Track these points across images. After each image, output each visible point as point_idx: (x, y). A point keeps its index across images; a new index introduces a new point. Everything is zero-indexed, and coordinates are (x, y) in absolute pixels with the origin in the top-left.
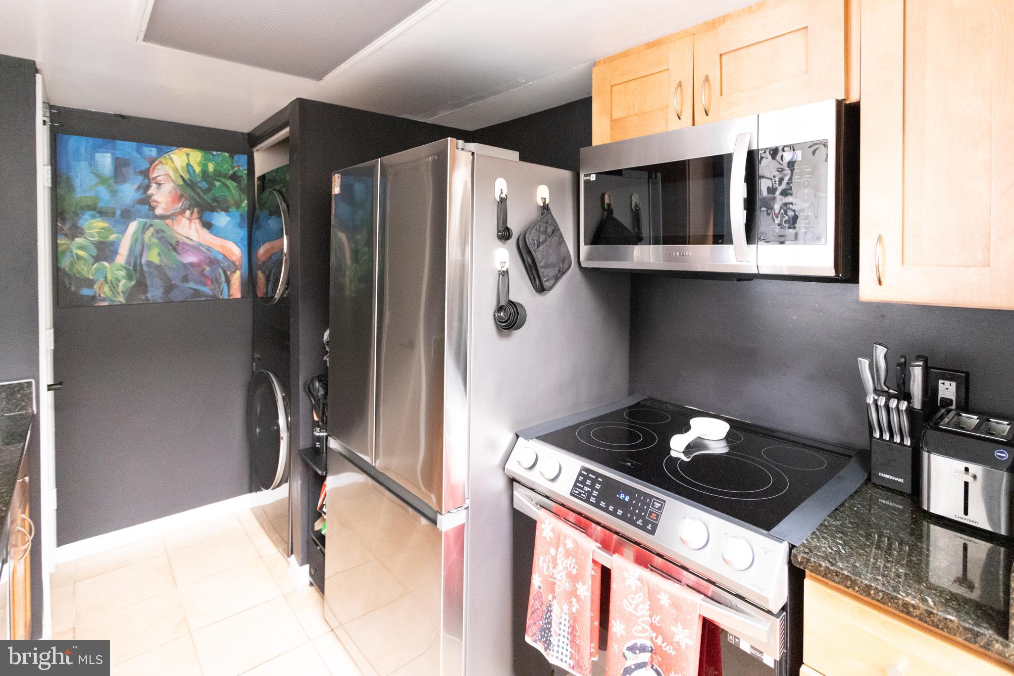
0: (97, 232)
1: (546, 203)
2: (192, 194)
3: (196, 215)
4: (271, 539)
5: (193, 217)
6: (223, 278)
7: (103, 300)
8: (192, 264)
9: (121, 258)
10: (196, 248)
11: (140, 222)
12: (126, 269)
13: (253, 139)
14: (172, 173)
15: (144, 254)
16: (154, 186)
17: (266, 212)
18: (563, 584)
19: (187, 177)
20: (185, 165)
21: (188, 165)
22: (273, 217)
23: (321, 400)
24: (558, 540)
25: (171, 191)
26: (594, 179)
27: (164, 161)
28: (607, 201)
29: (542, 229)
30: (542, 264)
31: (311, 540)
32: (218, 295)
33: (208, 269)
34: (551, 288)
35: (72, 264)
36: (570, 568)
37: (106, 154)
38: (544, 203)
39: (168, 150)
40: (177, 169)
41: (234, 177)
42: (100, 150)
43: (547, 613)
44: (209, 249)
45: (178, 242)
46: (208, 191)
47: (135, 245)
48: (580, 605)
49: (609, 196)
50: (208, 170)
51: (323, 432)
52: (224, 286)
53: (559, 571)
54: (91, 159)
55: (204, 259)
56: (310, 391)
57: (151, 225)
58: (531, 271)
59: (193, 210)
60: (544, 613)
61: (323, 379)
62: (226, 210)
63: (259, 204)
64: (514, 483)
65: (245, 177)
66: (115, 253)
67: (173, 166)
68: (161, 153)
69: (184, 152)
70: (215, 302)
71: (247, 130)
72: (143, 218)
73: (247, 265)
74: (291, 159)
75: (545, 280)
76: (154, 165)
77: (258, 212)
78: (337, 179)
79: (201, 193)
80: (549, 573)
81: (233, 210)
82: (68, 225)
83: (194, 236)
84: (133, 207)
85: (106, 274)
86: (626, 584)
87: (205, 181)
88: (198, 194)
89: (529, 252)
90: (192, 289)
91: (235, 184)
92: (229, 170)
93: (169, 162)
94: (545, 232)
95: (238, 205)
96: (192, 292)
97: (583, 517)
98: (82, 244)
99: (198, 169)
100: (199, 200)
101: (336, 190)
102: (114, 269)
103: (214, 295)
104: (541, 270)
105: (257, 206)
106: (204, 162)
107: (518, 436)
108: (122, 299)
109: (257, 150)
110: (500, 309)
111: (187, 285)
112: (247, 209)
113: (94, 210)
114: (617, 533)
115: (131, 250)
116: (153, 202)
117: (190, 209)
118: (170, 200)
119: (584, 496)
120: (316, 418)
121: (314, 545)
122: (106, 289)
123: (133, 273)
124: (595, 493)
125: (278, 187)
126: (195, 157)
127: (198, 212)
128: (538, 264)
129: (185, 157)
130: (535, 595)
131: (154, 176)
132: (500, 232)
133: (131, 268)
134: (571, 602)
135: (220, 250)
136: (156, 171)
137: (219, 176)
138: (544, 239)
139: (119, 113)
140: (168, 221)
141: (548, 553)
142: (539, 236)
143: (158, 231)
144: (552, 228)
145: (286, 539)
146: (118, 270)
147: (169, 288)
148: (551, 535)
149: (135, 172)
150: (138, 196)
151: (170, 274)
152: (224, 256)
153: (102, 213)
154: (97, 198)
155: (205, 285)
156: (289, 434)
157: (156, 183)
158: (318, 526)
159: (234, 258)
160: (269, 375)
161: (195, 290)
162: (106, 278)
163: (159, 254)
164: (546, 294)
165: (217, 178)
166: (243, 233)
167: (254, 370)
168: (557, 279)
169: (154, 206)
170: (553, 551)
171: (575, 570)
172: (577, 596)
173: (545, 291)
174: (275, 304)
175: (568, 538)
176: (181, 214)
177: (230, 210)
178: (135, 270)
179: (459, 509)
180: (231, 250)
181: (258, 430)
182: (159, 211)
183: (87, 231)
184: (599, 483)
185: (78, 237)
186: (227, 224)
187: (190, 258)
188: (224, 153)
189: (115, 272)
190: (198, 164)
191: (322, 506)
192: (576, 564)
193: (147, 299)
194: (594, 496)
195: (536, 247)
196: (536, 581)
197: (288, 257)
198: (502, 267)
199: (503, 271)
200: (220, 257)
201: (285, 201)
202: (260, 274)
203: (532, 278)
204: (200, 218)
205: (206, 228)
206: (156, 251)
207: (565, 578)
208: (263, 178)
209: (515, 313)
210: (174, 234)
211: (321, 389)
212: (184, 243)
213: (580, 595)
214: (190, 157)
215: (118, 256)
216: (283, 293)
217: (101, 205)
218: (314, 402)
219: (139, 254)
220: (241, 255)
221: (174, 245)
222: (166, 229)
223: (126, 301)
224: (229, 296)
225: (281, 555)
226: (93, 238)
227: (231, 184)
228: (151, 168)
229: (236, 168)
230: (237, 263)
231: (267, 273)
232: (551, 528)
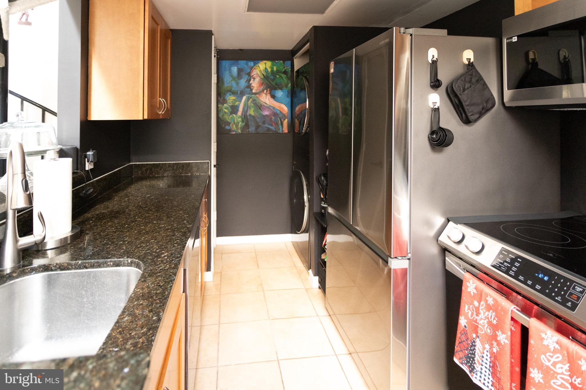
0: (231, 101)
1: (471, 62)
2: (267, 82)
3: (268, 92)
4: (301, 259)
5: (268, 93)
6: (280, 123)
7: (233, 131)
8: (266, 115)
9: (240, 113)
10: (269, 108)
11: (247, 96)
12: (241, 117)
13: (293, 53)
14: (259, 73)
15: (248, 111)
16: (252, 79)
17: (299, 89)
18: (485, 329)
19: (265, 74)
20: (264, 68)
21: (266, 68)
22: (303, 91)
23: (325, 186)
24: (480, 296)
25: (259, 81)
26: (516, 40)
27: (256, 68)
28: (531, 56)
29: (467, 80)
30: (467, 103)
31: (319, 263)
32: (277, 130)
33: (273, 118)
34: (476, 120)
35: (223, 115)
36: (491, 319)
37: (235, 67)
38: (469, 62)
39: (258, 62)
40: (261, 71)
41: (285, 73)
42: (233, 65)
43: (471, 346)
44: (274, 108)
45: (261, 105)
46: (273, 80)
47: (245, 107)
48: (499, 348)
49: (534, 52)
50: (274, 70)
51: (326, 205)
52: (280, 126)
53: (481, 319)
54: (230, 70)
55: (271, 113)
56: (319, 182)
57: (251, 98)
58: (458, 108)
59: (267, 89)
60: (469, 346)
61: (325, 176)
62: (281, 89)
63: (296, 84)
64: (446, 252)
65: (290, 72)
66: (238, 110)
67: (259, 69)
68: (255, 64)
69: (264, 63)
70: (276, 133)
71: (290, 48)
72: (248, 95)
73: (290, 116)
74: (310, 59)
75: (470, 114)
76: (253, 69)
77: (295, 89)
78: (332, 64)
79: (271, 81)
80: (473, 318)
81: (284, 88)
82: (222, 98)
83: (268, 102)
84: (244, 89)
85: (234, 120)
86: (544, 343)
87: (272, 75)
88: (270, 82)
89: (456, 96)
90: (266, 127)
91: (285, 76)
92: (283, 69)
93: (258, 68)
94: (470, 82)
95: (286, 86)
96: (267, 129)
97: (505, 286)
98: (226, 107)
99: (269, 70)
100: (270, 85)
101: (332, 71)
102: (237, 117)
103: (276, 131)
104: (466, 108)
105: (295, 86)
106: (272, 66)
107: (449, 221)
108: (240, 131)
109: (295, 58)
110: (432, 133)
111: (264, 125)
112: (290, 88)
113: (231, 92)
114: (538, 305)
115: (243, 109)
116: (252, 87)
117: (266, 89)
118: (258, 85)
119: (504, 269)
120: (322, 197)
121: (321, 267)
122: (234, 127)
123: (244, 119)
124: (514, 269)
125: (305, 75)
126: (269, 64)
127: (269, 90)
128: (464, 104)
129: (264, 65)
130: (462, 331)
131: (252, 75)
132: (432, 82)
133: (243, 117)
134: (493, 344)
135: (278, 108)
136: (253, 72)
137: (279, 72)
138: (469, 87)
139: (240, 49)
140: (257, 95)
141: (472, 303)
142: (465, 84)
143: (254, 100)
144: (477, 78)
145: (308, 261)
146: (238, 118)
147: (258, 127)
148: (475, 291)
149: (245, 74)
150: (246, 84)
151: (258, 120)
152: (280, 111)
153: (234, 93)
154: (232, 86)
155: (272, 126)
156: (309, 204)
157: (253, 78)
158: (323, 256)
159: (285, 113)
160: (300, 172)
161: (268, 128)
162: (234, 121)
163: (254, 111)
164: (472, 125)
165: (278, 73)
166: (288, 100)
167: (294, 170)
168: (481, 114)
169: (252, 89)
170: (476, 303)
171: (495, 321)
172: (497, 341)
173: (472, 123)
174: (303, 135)
175: (489, 296)
176: (262, 92)
177: (283, 89)
178: (245, 118)
179: (404, 258)
180: (283, 109)
181: (295, 201)
182: (254, 91)
183: (228, 101)
184: (518, 262)
185: (225, 104)
186: (281, 96)
187: (266, 113)
188: (280, 61)
189: (238, 119)
190: (270, 67)
191: (325, 245)
192: (496, 316)
193: (249, 131)
194: (513, 271)
195: (461, 91)
196: (463, 321)
197: (308, 110)
198: (434, 106)
199: (435, 108)
200: (278, 112)
201: (308, 81)
202: (296, 120)
203: (459, 113)
204: (270, 93)
205: (272, 98)
206: (252, 109)
207: (487, 325)
208: (298, 71)
209: (444, 136)
210: (260, 101)
211: (325, 181)
212: (264, 105)
213: (500, 341)
214: (266, 65)
215: (239, 112)
216: (307, 129)
217: (233, 89)
218: (321, 188)
219: (246, 111)
220: (288, 111)
221: (260, 106)
222: (256, 99)
223: (241, 132)
224: (282, 131)
225: (305, 268)
226: (230, 104)
227: (284, 76)
228: (251, 72)
229: (286, 68)
230: (286, 115)
231: (300, 120)
232: (475, 287)
